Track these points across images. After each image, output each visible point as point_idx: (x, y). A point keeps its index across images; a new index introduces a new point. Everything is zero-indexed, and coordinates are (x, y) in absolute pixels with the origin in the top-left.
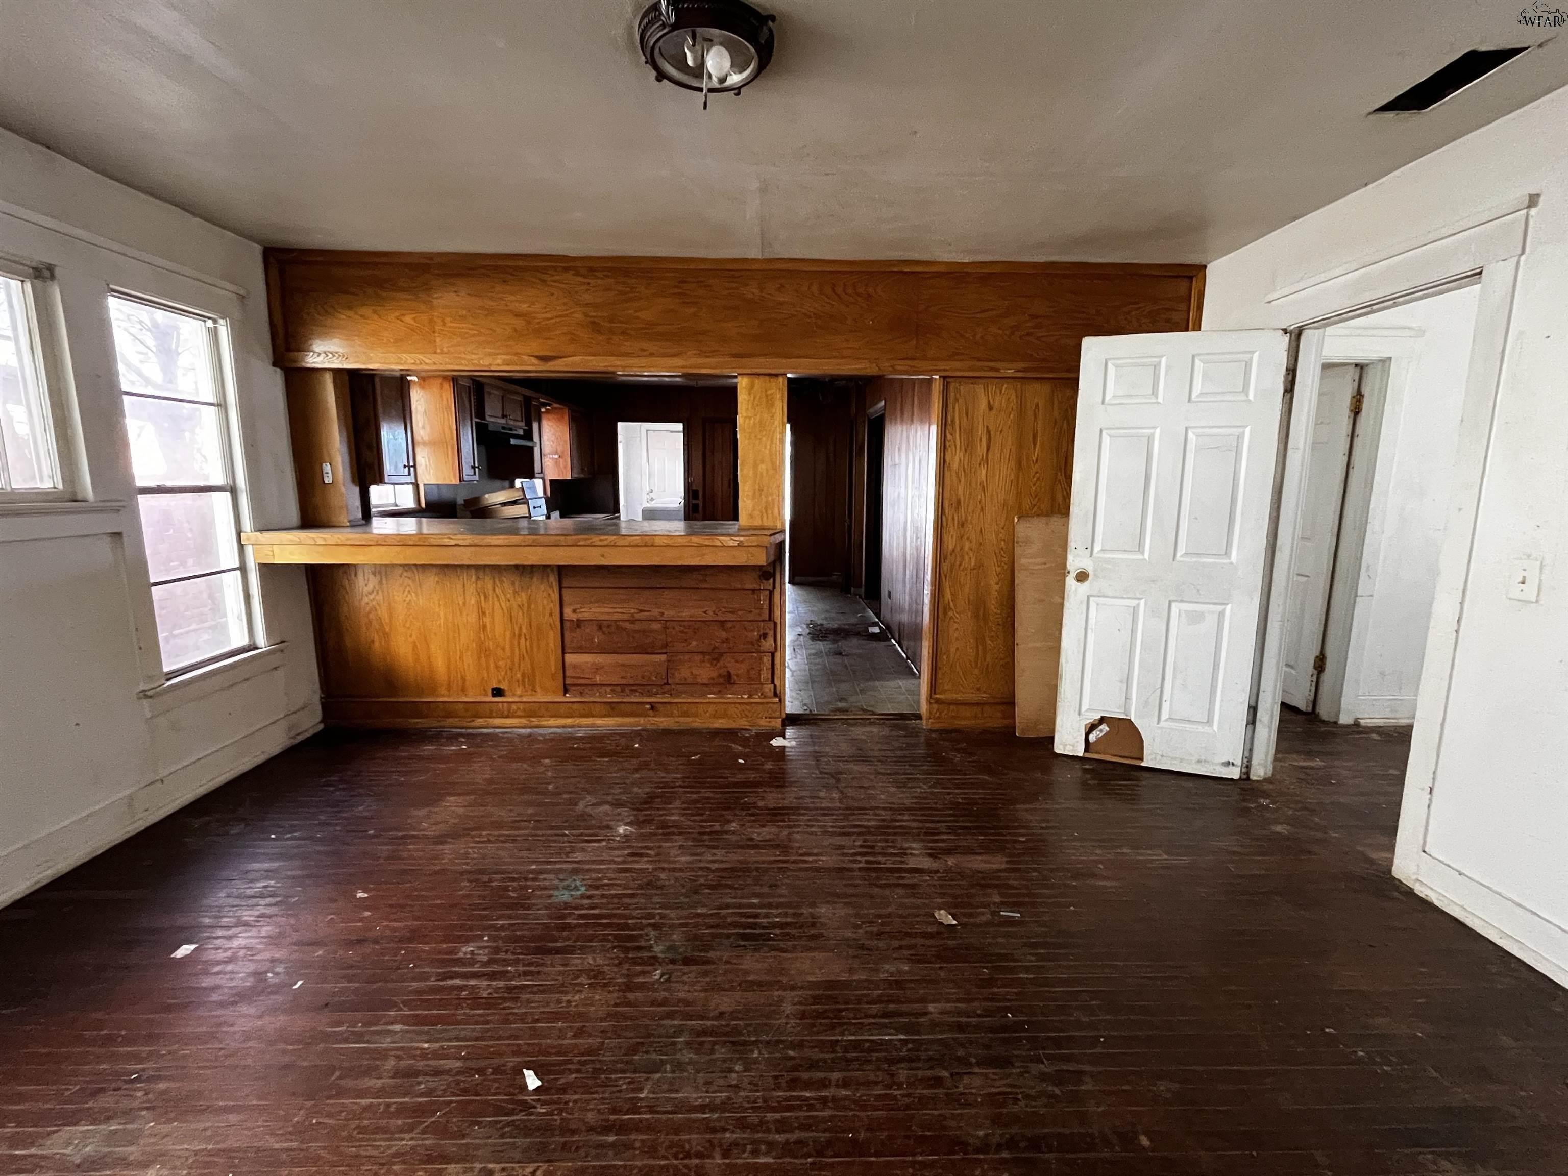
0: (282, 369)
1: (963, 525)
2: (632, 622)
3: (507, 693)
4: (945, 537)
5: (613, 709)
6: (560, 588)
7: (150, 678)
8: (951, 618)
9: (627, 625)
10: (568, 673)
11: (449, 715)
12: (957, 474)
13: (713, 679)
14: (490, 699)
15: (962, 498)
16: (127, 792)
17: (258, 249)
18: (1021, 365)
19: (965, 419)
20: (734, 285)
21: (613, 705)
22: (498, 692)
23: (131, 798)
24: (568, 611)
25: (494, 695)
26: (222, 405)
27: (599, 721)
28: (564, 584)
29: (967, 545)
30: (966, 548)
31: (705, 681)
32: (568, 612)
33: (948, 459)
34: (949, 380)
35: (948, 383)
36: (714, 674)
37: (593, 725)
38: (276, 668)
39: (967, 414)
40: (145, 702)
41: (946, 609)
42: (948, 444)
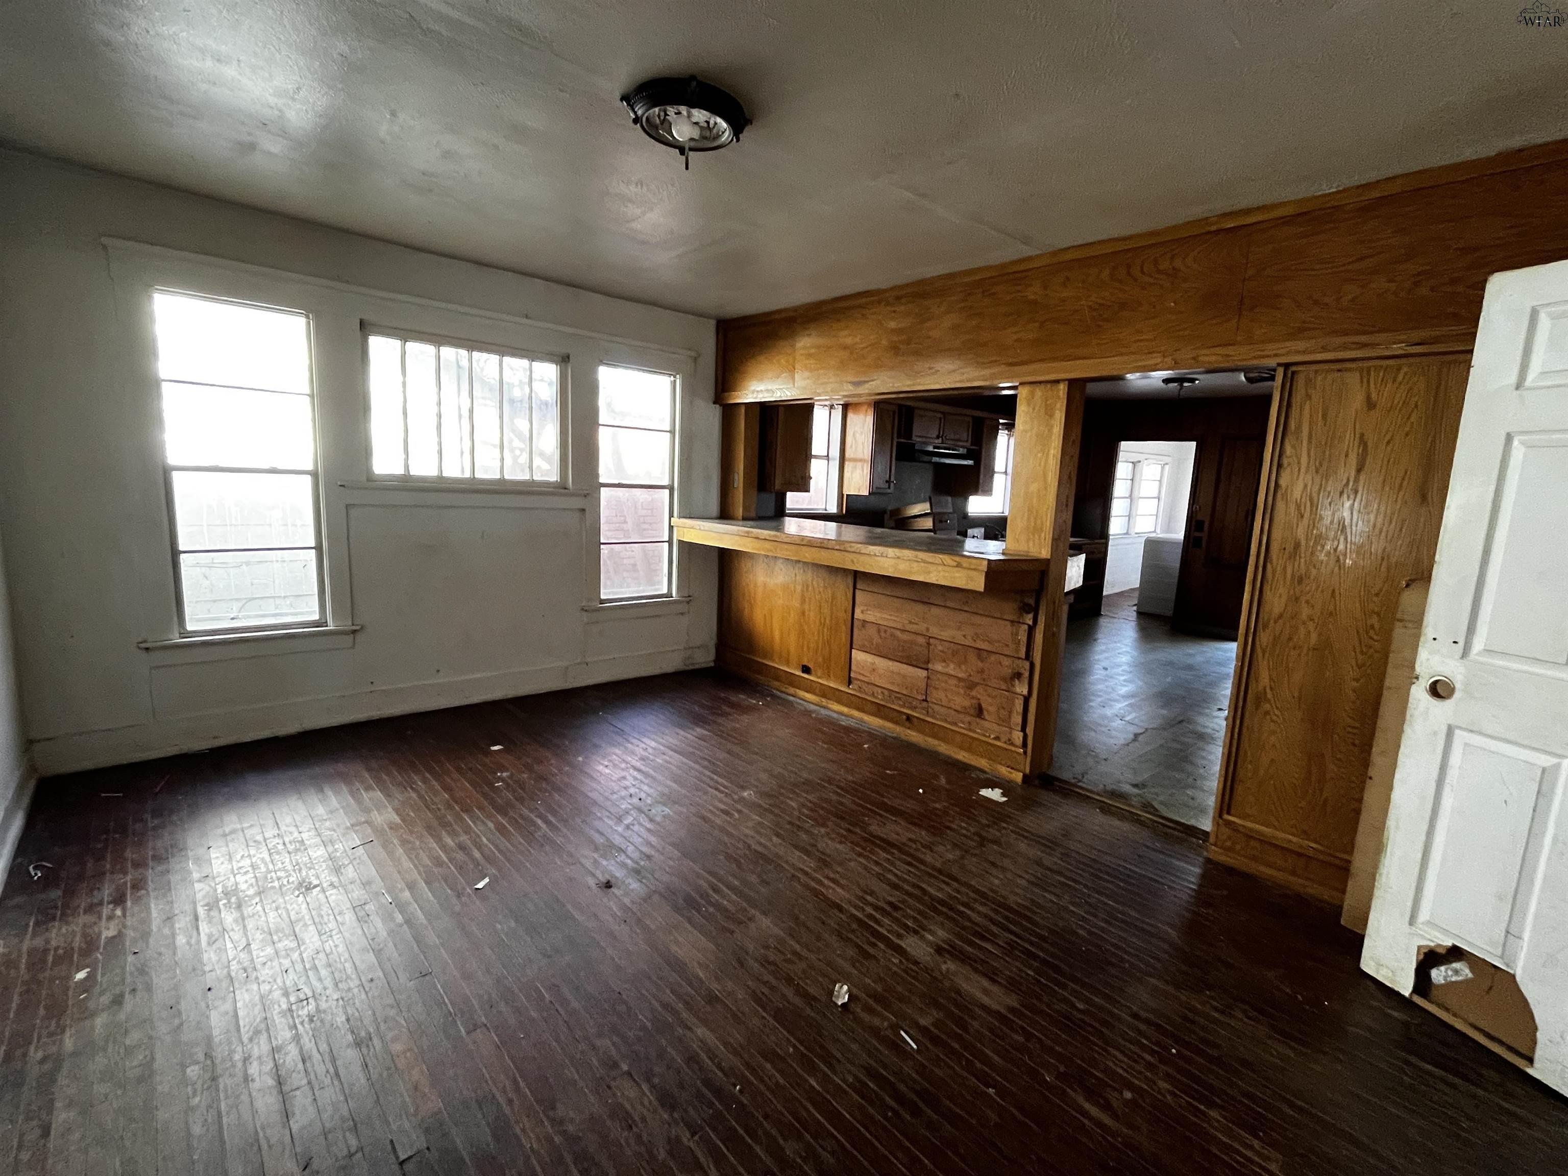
0: (721, 405)
1: (1300, 581)
2: (903, 631)
3: (813, 672)
4: (1268, 594)
5: (879, 710)
6: (855, 588)
7: (589, 600)
8: (1267, 713)
9: (898, 633)
10: (853, 667)
11: (777, 679)
12: (1298, 506)
13: (965, 708)
14: (799, 673)
15: (1303, 542)
16: (565, 664)
17: (713, 323)
18: (1417, 335)
19: (1320, 423)
20: (1019, 288)
21: (882, 708)
22: (806, 670)
23: (567, 668)
24: (858, 611)
25: (803, 672)
26: (672, 432)
27: (867, 718)
28: (858, 586)
29: (1305, 612)
30: (1304, 616)
31: (959, 709)
32: (858, 614)
33: (1283, 482)
34: (1294, 368)
35: (1293, 373)
36: (967, 703)
37: (862, 720)
38: (682, 614)
39: (1324, 417)
40: (585, 614)
41: (1260, 699)
42: (1285, 462)
